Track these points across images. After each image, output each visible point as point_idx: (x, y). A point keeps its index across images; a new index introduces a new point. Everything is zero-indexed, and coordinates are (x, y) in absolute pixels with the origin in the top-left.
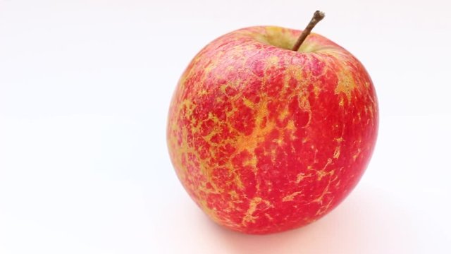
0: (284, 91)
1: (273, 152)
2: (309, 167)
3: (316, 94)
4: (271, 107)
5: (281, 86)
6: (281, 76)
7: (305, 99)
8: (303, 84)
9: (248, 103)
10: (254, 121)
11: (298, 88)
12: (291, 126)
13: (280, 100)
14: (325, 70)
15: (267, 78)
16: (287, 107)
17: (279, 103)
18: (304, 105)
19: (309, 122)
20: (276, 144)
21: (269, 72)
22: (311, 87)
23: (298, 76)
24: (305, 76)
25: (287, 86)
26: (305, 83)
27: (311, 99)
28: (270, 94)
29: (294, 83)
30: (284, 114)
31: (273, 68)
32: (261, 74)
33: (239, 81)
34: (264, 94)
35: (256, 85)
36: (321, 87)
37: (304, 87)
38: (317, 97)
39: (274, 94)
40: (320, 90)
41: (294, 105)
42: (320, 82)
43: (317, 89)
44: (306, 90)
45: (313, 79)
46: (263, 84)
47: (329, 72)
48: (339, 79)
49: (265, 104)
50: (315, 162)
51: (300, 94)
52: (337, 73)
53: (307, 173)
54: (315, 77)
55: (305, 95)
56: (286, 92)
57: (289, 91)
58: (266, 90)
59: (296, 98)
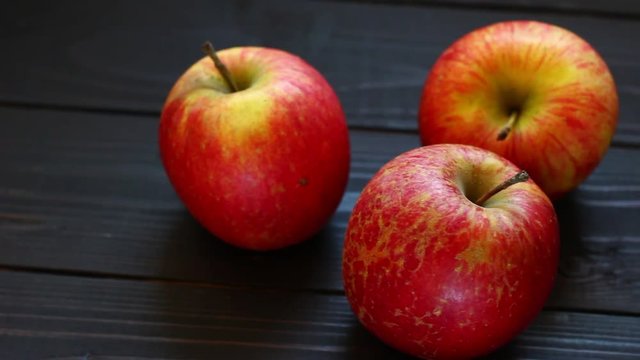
0: (410, 230)
1: (380, 277)
2: (407, 309)
3: (436, 248)
4: (394, 237)
5: (411, 224)
6: (417, 215)
7: (423, 247)
8: (430, 232)
9: (381, 222)
10: (376, 240)
11: (423, 234)
12: (401, 263)
13: (404, 235)
14: (463, 231)
15: (407, 209)
16: (405, 245)
17: (401, 237)
18: (420, 252)
19: (417, 270)
20: (384, 271)
21: (412, 205)
22: (434, 240)
23: (432, 223)
24: (437, 226)
25: (415, 226)
26: (433, 232)
27: (429, 251)
28: (398, 226)
29: (423, 227)
30: (400, 250)
31: (418, 203)
32: (404, 203)
33: (388, 198)
34: (395, 223)
35: (395, 210)
36: (445, 244)
37: (430, 236)
38: (434, 252)
39: (401, 227)
40: (442, 247)
41: (411, 247)
42: (447, 240)
43: (439, 244)
44: (428, 239)
45: (442, 233)
46: (400, 213)
47: (464, 235)
48: (471, 246)
49: (391, 232)
50: (413, 307)
51: (422, 240)
52: (473, 240)
53: (404, 312)
54: (446, 233)
55: (426, 244)
56: (411, 231)
57: (414, 232)
58: (398, 220)
59: (416, 241)
